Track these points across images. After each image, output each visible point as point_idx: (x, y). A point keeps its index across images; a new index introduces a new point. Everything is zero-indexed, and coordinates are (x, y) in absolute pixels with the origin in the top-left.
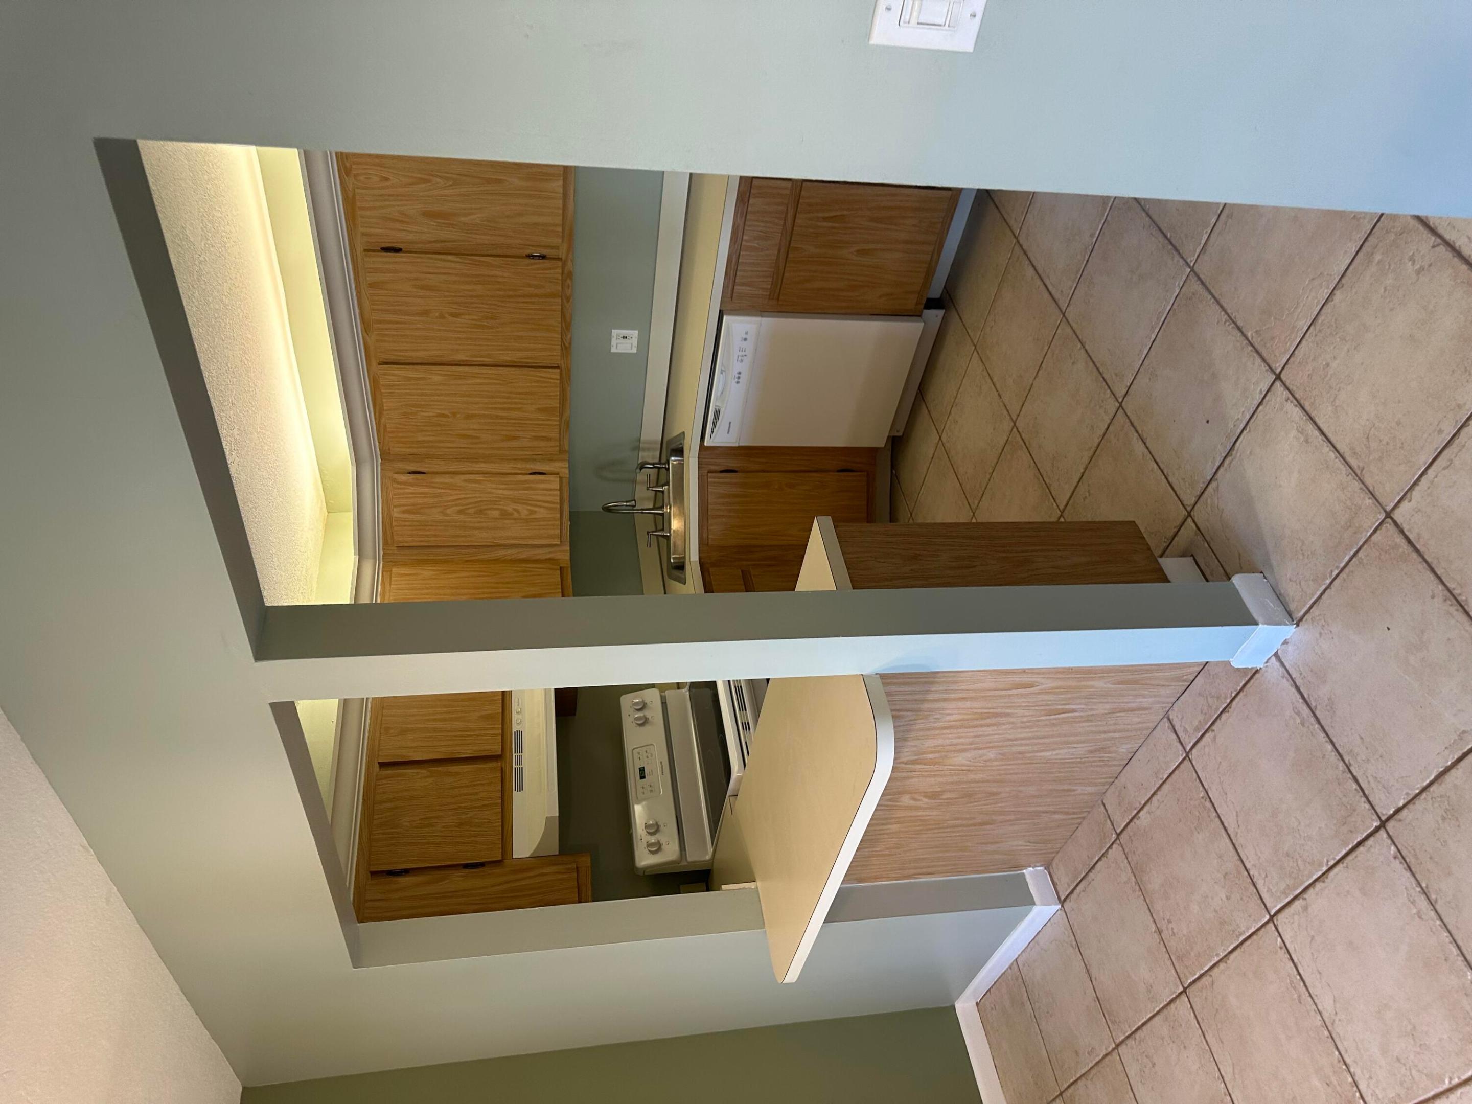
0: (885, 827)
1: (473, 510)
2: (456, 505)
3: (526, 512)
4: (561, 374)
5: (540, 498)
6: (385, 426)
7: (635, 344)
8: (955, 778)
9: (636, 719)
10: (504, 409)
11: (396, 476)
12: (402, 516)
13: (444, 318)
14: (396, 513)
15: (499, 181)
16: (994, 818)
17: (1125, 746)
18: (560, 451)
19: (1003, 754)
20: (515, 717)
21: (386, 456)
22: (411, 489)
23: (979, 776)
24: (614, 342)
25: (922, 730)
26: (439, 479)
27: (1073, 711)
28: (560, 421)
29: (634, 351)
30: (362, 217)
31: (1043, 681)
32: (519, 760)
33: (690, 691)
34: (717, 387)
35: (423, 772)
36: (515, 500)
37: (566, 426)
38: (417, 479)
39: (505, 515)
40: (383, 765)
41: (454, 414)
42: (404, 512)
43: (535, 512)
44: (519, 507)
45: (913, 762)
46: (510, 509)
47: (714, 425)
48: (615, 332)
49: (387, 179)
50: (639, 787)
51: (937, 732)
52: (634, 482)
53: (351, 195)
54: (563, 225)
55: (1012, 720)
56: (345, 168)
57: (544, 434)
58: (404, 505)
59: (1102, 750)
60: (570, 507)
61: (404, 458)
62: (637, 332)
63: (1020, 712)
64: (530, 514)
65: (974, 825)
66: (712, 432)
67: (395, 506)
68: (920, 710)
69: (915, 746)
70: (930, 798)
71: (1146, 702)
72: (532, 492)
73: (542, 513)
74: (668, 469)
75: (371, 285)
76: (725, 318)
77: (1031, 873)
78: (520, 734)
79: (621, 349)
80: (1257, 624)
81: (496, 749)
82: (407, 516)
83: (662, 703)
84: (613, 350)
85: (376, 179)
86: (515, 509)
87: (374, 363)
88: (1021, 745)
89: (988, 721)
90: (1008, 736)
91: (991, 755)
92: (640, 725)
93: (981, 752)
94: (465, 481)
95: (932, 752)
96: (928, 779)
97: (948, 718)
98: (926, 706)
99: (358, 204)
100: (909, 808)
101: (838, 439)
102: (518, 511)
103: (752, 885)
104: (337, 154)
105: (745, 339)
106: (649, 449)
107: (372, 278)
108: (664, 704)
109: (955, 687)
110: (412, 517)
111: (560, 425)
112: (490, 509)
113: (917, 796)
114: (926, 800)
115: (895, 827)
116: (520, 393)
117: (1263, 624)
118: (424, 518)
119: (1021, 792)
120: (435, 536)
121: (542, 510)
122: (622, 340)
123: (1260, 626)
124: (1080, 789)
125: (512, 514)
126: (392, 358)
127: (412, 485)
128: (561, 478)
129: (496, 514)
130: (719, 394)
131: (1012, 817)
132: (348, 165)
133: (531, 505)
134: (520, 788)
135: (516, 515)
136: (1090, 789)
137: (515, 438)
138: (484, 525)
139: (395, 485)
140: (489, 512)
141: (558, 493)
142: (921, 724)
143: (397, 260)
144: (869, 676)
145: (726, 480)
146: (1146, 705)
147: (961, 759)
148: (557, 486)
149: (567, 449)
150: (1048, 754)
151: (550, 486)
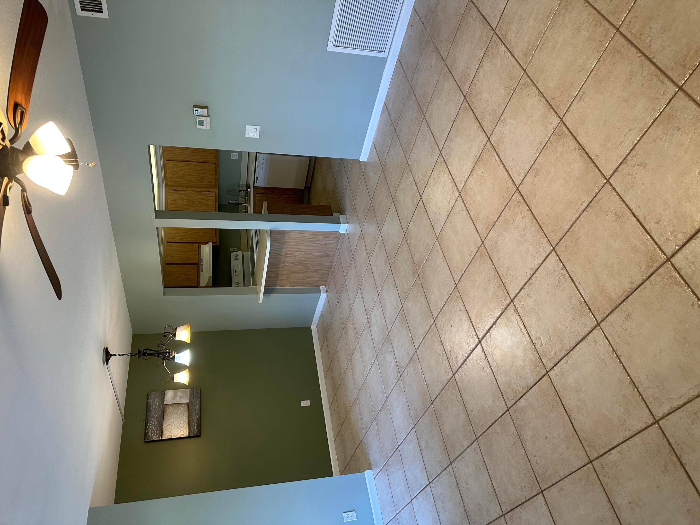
0: (283, 271)
1: (190, 201)
2: (186, 200)
3: (206, 202)
4: (216, 165)
5: (210, 199)
6: (167, 177)
7: (238, 157)
8: (296, 259)
9: (235, 258)
10: (200, 174)
11: (169, 191)
12: (171, 202)
13: (185, 150)
14: (169, 201)
16: (308, 270)
17: (332, 253)
18: (216, 186)
19: (305, 253)
20: (201, 255)
21: (167, 185)
22: (173, 195)
23: (301, 259)
24: (231, 156)
25: (286, 246)
26: (181, 192)
27: (317, 243)
28: (216, 177)
29: (237, 159)
31: (308, 236)
32: (202, 265)
33: (250, 252)
34: (257, 171)
35: (177, 266)
36: (203, 199)
37: (217, 179)
38: (175, 192)
39: (199, 203)
40: (167, 264)
41: (186, 175)
42: (171, 201)
43: (208, 203)
44: (204, 201)
45: (286, 254)
46: (201, 201)
47: (257, 181)
48: (232, 153)
50: (234, 275)
51: (289, 247)
52: (239, 196)
55: (305, 245)
57: (211, 181)
58: (171, 199)
59: (327, 254)
60: (218, 203)
61: (172, 186)
62: (238, 154)
63: (306, 243)
65: (304, 272)
66: (256, 183)
67: (169, 199)
68: (284, 241)
69: (285, 250)
70: (292, 264)
71: (332, 242)
72: (208, 197)
73: (210, 203)
74: (247, 192)
77: (322, 287)
78: (202, 259)
79: (233, 158)
80: (341, 223)
81: (197, 262)
82: (172, 202)
83: (242, 255)
84: (231, 158)
86: (202, 202)
87: (165, 161)
88: (308, 251)
89: (299, 245)
90: (305, 249)
91: (303, 253)
92: (236, 260)
93: (300, 252)
94: (189, 193)
95: (289, 252)
96: (291, 259)
97: (291, 243)
98: (285, 240)
100: (288, 266)
101: (291, 186)
102: (203, 202)
103: (256, 286)
105: (263, 159)
106: (243, 187)
108: (243, 255)
109: (290, 236)
110: (174, 202)
112: (195, 201)
113: (289, 263)
114: (291, 264)
115: (286, 271)
116: (204, 170)
117: (343, 223)
118: (177, 203)
119: (312, 263)
120: (180, 208)
121: (210, 202)
122: (234, 156)
123: (341, 224)
124: (326, 264)
125: (201, 203)
126: (170, 159)
127: (173, 193)
128: (216, 194)
129: (197, 202)
130: (257, 173)
131: (313, 271)
133: (207, 201)
134: (202, 271)
135: (203, 203)
136: (328, 264)
137: (203, 182)
138: (193, 205)
139: (169, 193)
140: (195, 202)
142: (285, 245)
144: (268, 230)
145: (261, 196)
146: (332, 243)
147: (296, 254)
148: (215, 196)
149: (218, 185)
150: (315, 254)
151: (213, 196)
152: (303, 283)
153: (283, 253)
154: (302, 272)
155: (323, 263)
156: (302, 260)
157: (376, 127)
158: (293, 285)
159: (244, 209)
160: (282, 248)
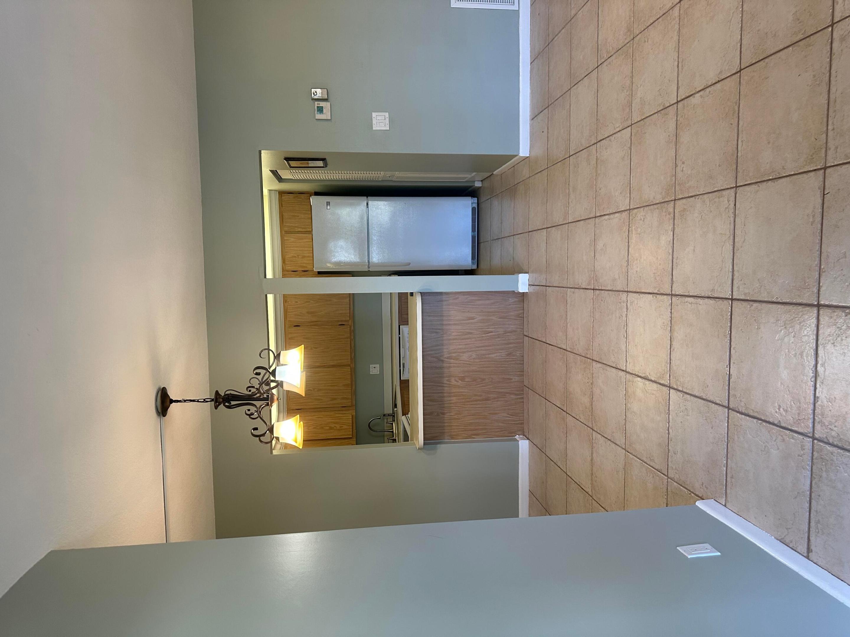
0: (450, 399)
1: (319, 427)
2: (313, 426)
5: (344, 422)
7: (379, 370)
8: (466, 369)
15: (330, 300)
16: (489, 396)
19: (478, 355)
23: (474, 368)
24: (371, 369)
25: (447, 340)
28: (352, 390)
29: (378, 373)
30: (289, 315)
34: (402, 351)
36: (335, 423)
37: (354, 393)
39: (331, 428)
43: (342, 427)
44: (336, 425)
45: (449, 358)
46: (332, 426)
48: (371, 366)
49: (297, 302)
51: (452, 341)
53: (286, 308)
54: (350, 313)
55: (474, 336)
56: (285, 300)
57: (346, 397)
59: (510, 354)
62: (378, 365)
63: (475, 332)
64: (340, 427)
65: (482, 400)
66: (403, 373)
69: (447, 349)
70: (461, 380)
72: (341, 420)
73: (345, 427)
75: (289, 339)
76: (401, 326)
77: (518, 438)
79: (373, 372)
85: (294, 302)
86: (334, 426)
88: (481, 350)
89: (466, 336)
90: (476, 345)
91: (474, 355)
93: (470, 353)
96: (458, 369)
97: (453, 334)
99: (288, 311)
100: (455, 386)
104: (283, 295)
107: (290, 336)
111: (351, 392)
113: (457, 379)
114: (460, 382)
115: (454, 399)
116: (337, 377)
121: (345, 426)
122: (374, 369)
125: (334, 428)
129: (328, 428)
132: (286, 299)
133: (341, 424)
135: (335, 428)
136: (517, 379)
137: (336, 399)
138: (323, 432)
140: (324, 427)
141: (351, 420)
143: (298, 329)
147: (465, 357)
148: (351, 418)
149: (354, 404)
150: (493, 356)
151: (348, 418)
152: (485, 429)
153: (446, 356)
154: (479, 400)
155: (508, 377)
156: (476, 372)
157: (529, 101)
158: (471, 432)
159: (392, 436)
160: (442, 345)
